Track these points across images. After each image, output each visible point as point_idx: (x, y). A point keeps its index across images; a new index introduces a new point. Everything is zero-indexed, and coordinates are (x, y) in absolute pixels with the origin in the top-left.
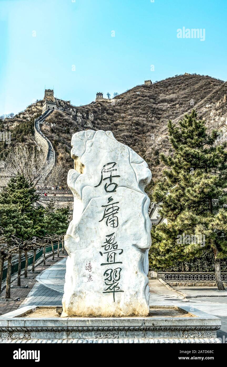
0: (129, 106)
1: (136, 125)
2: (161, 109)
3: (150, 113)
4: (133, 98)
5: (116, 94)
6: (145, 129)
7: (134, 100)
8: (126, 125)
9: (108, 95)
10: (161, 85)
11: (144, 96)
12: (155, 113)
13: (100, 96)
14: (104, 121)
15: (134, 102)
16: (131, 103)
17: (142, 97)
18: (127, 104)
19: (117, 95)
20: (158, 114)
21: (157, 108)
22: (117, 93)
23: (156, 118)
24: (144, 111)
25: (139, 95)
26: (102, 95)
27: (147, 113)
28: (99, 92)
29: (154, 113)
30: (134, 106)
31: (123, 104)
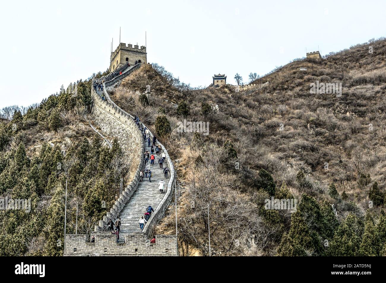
0: (290, 93)
1: (317, 127)
2: (362, 96)
3: (341, 103)
4: (294, 78)
5: (254, 76)
6: (339, 133)
7: (298, 81)
8: (295, 127)
9: (238, 78)
10: (344, 57)
11: (318, 73)
12: (350, 103)
13: (220, 81)
14: (243, 119)
15: (300, 84)
16: (293, 87)
17: (313, 75)
18: (284, 89)
19: (257, 78)
20: (358, 106)
21: (354, 95)
22: (255, 74)
23: (355, 113)
24: (325, 101)
25: (305, 73)
26: (225, 78)
27: (334, 104)
28: (217, 74)
29: (348, 104)
30: (301, 93)
31: (274, 89)
